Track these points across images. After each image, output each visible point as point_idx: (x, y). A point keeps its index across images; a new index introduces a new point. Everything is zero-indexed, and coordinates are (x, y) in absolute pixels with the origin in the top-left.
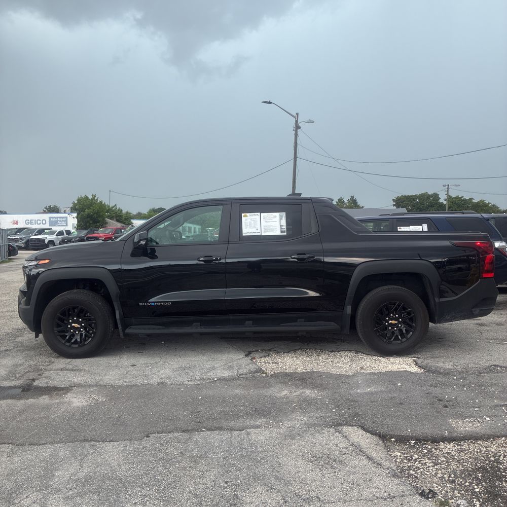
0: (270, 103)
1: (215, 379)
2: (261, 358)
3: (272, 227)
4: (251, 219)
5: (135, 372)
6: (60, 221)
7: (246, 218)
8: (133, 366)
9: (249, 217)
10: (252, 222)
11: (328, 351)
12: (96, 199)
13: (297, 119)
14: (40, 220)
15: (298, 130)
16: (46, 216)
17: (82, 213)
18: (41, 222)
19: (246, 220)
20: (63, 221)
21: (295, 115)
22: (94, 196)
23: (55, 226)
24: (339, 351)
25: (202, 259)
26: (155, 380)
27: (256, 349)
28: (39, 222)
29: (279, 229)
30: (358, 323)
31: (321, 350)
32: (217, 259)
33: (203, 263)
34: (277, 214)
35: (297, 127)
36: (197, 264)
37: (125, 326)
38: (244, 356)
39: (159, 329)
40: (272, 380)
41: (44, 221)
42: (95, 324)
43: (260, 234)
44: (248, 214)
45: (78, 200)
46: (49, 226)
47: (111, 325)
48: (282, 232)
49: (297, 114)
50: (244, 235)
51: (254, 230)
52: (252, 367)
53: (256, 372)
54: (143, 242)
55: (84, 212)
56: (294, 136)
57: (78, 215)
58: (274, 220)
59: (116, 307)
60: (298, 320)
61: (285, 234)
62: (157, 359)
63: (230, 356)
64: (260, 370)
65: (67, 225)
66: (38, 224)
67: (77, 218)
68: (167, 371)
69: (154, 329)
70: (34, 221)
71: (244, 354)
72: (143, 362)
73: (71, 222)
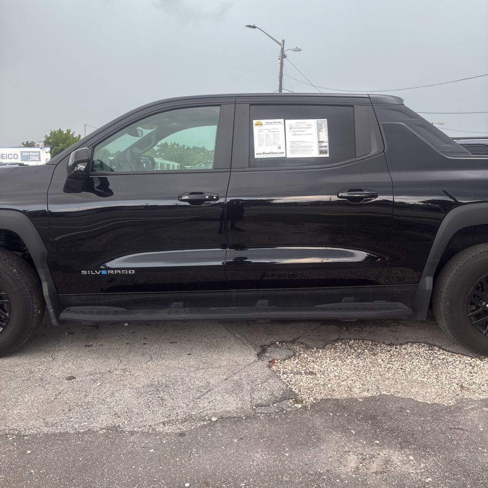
0: (254, 27)
1: (214, 419)
2: (284, 360)
3: (304, 144)
4: (269, 130)
5: (70, 395)
6: (32, 156)
7: (261, 128)
8: (71, 378)
9: (265, 127)
10: (271, 134)
11: (384, 343)
12: (71, 133)
13: (283, 46)
14: (12, 155)
15: (284, 59)
16: (18, 151)
17: (56, 147)
18: (13, 156)
19: (260, 131)
20: (35, 156)
21: (280, 41)
22: (69, 131)
23: (27, 161)
24: (401, 344)
25: (186, 197)
26: (101, 422)
27: (272, 340)
28: (10, 156)
29: (317, 147)
30: (442, 304)
31: (372, 341)
32: (211, 199)
33: (188, 204)
34: (313, 122)
35: (283, 56)
36: (176, 206)
37: (60, 307)
38: (256, 358)
39: (116, 313)
40: (318, 421)
41: (16, 156)
42: (9, 303)
43: (284, 155)
44: (263, 121)
45: (51, 134)
46: (22, 161)
47: (36, 306)
48: (321, 152)
49: (283, 41)
50: (256, 156)
51: (275, 149)
52: (275, 387)
53: (284, 398)
54: (82, 167)
55: (58, 146)
56: (279, 65)
57: (51, 149)
58: (307, 131)
59: (42, 276)
60: (344, 299)
61: (327, 155)
62: (113, 363)
63: (232, 357)
64: (289, 395)
65: (40, 160)
66: (9, 158)
67: (51, 152)
68: (127, 394)
69: (107, 313)
70: (5, 156)
71: (256, 353)
72: (89, 370)
73: (44, 157)
